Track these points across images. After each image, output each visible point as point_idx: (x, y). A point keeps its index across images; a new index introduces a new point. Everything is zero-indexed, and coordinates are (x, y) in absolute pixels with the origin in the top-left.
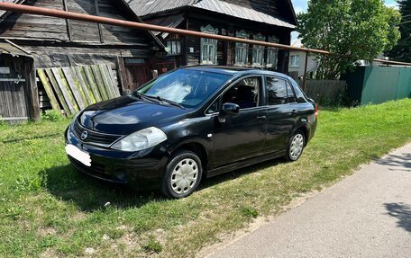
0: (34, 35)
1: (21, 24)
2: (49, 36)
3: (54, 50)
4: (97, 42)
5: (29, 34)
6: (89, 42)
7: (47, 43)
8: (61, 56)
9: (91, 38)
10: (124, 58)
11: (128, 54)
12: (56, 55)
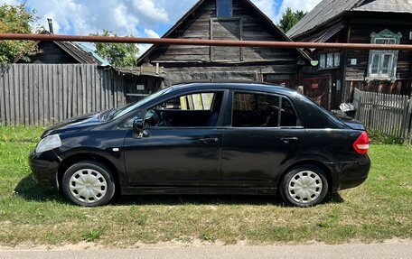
0: (181, 58)
1: (172, 50)
2: (193, 58)
3: (195, 70)
4: (237, 61)
5: (177, 58)
6: (229, 61)
7: (190, 64)
8: (201, 75)
9: (231, 57)
10: (264, 75)
11: (269, 70)
12: (196, 75)
